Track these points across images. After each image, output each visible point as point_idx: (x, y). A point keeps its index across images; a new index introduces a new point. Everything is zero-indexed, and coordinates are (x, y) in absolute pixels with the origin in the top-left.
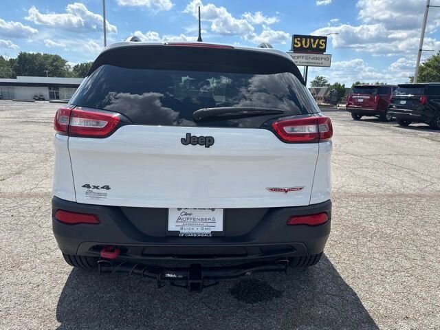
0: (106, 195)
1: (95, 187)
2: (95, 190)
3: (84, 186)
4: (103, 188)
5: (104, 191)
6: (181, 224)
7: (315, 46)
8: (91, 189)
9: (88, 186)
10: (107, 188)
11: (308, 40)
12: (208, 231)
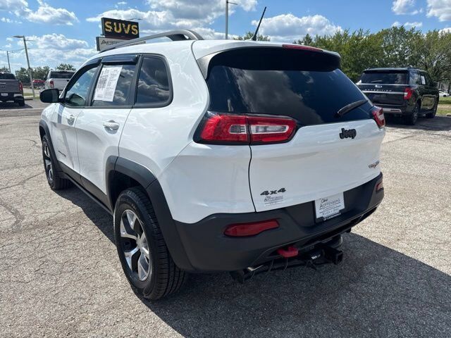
0: (281, 198)
1: (273, 192)
2: (274, 195)
3: (262, 194)
4: (280, 191)
5: (281, 193)
6: (322, 210)
7: (127, 32)
8: (269, 195)
9: (266, 193)
10: (283, 190)
11: (120, 24)
12: (338, 211)
